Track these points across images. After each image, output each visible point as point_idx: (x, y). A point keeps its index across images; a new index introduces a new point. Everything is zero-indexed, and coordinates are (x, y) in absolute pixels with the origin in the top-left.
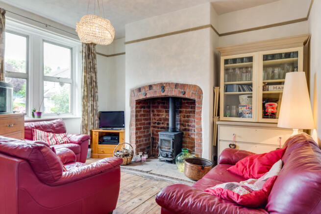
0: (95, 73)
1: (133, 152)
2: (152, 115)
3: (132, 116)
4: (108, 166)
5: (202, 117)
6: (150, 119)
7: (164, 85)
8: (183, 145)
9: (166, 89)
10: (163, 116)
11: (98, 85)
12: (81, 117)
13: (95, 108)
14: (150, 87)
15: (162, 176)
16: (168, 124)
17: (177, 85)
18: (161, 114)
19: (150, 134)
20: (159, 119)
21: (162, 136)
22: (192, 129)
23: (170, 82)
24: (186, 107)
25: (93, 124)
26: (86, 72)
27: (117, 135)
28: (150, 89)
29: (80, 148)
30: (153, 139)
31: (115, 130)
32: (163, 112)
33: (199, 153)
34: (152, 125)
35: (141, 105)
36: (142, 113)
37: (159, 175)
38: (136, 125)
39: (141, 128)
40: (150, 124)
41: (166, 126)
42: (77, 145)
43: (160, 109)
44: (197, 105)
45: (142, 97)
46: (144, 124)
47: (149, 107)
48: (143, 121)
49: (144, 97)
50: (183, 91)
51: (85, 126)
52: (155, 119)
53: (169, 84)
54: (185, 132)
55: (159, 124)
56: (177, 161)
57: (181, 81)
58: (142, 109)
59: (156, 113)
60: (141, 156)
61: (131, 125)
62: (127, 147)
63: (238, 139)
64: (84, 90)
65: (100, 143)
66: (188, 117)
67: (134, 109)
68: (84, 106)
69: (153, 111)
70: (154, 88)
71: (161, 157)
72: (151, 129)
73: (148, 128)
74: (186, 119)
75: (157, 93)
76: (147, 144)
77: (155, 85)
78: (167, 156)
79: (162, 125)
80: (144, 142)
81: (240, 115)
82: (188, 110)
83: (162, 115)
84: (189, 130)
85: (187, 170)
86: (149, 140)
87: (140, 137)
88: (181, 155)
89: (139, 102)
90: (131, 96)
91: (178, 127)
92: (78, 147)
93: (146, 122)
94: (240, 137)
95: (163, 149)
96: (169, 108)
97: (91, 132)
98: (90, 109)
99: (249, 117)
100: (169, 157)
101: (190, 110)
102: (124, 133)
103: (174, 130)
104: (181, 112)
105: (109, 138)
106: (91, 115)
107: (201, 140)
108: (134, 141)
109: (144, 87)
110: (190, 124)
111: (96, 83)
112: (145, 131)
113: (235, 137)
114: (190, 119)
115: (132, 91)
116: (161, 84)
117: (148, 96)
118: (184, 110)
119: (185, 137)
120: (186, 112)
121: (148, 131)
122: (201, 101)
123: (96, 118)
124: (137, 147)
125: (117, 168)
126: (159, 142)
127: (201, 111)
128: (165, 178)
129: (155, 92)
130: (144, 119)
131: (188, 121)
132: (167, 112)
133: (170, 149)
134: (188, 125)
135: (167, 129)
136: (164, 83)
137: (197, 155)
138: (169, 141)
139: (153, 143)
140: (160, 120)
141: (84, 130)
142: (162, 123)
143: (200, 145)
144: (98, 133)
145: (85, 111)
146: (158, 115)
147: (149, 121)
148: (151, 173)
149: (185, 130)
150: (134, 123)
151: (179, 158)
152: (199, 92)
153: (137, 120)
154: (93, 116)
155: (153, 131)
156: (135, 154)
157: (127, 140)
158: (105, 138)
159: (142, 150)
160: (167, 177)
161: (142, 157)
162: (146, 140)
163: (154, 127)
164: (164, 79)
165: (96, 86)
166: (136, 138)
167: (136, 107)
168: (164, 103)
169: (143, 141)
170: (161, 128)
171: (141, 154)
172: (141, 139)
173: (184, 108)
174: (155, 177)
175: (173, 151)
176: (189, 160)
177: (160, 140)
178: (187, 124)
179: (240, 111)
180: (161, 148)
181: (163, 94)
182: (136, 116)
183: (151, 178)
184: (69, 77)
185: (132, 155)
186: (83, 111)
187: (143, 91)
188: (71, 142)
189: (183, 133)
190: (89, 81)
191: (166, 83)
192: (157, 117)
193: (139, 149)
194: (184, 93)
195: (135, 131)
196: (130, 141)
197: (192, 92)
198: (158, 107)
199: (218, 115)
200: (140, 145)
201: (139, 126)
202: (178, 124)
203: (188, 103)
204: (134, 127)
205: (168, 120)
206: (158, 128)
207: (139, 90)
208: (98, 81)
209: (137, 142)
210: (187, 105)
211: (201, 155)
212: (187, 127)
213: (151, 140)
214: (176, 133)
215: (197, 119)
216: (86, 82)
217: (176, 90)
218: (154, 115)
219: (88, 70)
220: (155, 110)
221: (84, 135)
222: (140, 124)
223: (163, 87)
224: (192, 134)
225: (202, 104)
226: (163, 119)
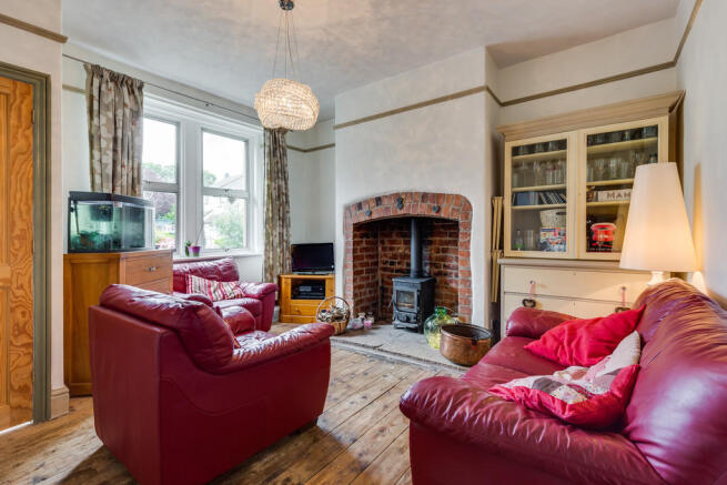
0: (286, 180)
1: (349, 312)
2: (380, 249)
3: (346, 251)
4: (310, 338)
5: (471, 250)
6: (377, 255)
7: (403, 197)
8: (437, 300)
9: (406, 204)
10: (400, 251)
11: (290, 199)
12: (262, 253)
13: (285, 238)
14: (378, 200)
15: (400, 355)
16: (409, 265)
17: (425, 196)
18: (397, 246)
19: (377, 283)
20: (393, 255)
21: (399, 284)
22: (452, 273)
23: (413, 191)
24: (440, 234)
25: (282, 265)
26: (270, 179)
27: (322, 283)
28: (377, 205)
29: (261, 307)
30: (383, 289)
31: (318, 276)
32: (400, 243)
33: (466, 316)
34: (380, 265)
35: (362, 232)
36: (364, 245)
37: (395, 354)
38: (354, 266)
39: (361, 272)
40: (377, 263)
41: (405, 267)
42: (256, 301)
43: (394, 238)
44: (462, 230)
45: (363, 218)
46: (367, 264)
47: (376, 236)
48: (365, 260)
49: (368, 218)
50: (436, 205)
51: (269, 269)
52: (386, 256)
53: (411, 194)
54: (438, 279)
55: (392, 263)
56: (427, 328)
57: (431, 188)
58: (364, 240)
59: (387, 245)
60: (363, 320)
61: (345, 266)
62: (340, 304)
63: (539, 291)
64: (268, 209)
65: (294, 297)
66: (445, 251)
67: (351, 239)
68: (267, 235)
69: (383, 242)
70: (386, 202)
71: (397, 322)
72: (380, 272)
73: (374, 271)
74: (441, 254)
75: (393, 211)
76: (373, 298)
77: (386, 197)
78: (408, 320)
79: (397, 267)
80: (368, 296)
81: (542, 247)
82: (444, 239)
83: (398, 248)
84: (446, 274)
85: (446, 346)
86: (376, 291)
87: (360, 287)
88: (434, 318)
89: (358, 227)
90: (345, 217)
91: (427, 268)
92: (257, 304)
93: (370, 261)
94: (543, 286)
95: (402, 308)
96: (410, 237)
97: (279, 279)
98: (277, 240)
99: (560, 250)
100: (412, 320)
101: (448, 238)
102: (333, 279)
103: (420, 274)
104: (431, 243)
105: (309, 289)
106: (278, 250)
107: (470, 291)
108: (350, 293)
109: (367, 202)
110: (447, 264)
111: (287, 196)
112: (368, 278)
113: (533, 287)
114: (449, 255)
115: (347, 208)
116: (397, 194)
117: (375, 216)
118: (438, 239)
119: (438, 287)
120: (441, 243)
121: (374, 277)
122: (470, 224)
123: (288, 255)
124: (356, 304)
125: (325, 342)
126: (394, 296)
127: (469, 241)
128: (405, 360)
129: (387, 209)
130: (367, 256)
131: (444, 259)
132: (408, 243)
133: (413, 307)
134: (445, 266)
135: (406, 273)
136: (403, 193)
137: (463, 319)
138: (411, 294)
139: (383, 296)
140: (395, 257)
141: (268, 275)
142: (399, 263)
143: (468, 302)
144: (290, 281)
145: (269, 244)
146: (391, 249)
147: (375, 260)
148: (382, 350)
149: (439, 274)
150: (351, 263)
151: (429, 324)
152: (466, 207)
153: (355, 258)
154: (283, 251)
155: (382, 275)
156: (352, 316)
157: (339, 292)
158: (302, 289)
159: (365, 309)
160: (409, 357)
161: (366, 322)
162: (370, 292)
163: (385, 269)
164: (402, 186)
165: (287, 202)
166: (355, 288)
167: (355, 236)
168: (402, 229)
169: (365, 294)
170: (397, 271)
171: (362, 315)
172: (362, 290)
173: (437, 236)
174: (388, 356)
175: (419, 312)
176: (447, 328)
177: (395, 292)
178: (442, 263)
179: (543, 239)
180: (397, 305)
181: (400, 212)
182: (354, 251)
183: (382, 359)
184: (244, 188)
185: (348, 319)
186: (266, 245)
187: (365, 208)
188: (247, 296)
189: (435, 280)
190: (275, 193)
191: (406, 194)
192: (389, 253)
193: (359, 307)
194: (439, 210)
195: (351, 277)
196: (344, 294)
197: (452, 206)
198: (391, 236)
199: (501, 247)
200: (361, 301)
201: (360, 269)
202: (426, 264)
203: (443, 227)
204: (350, 270)
205: (409, 257)
206: (392, 271)
207: (359, 206)
208: (290, 194)
209: (355, 295)
210: (442, 230)
211: (470, 319)
212: (442, 269)
213: (379, 293)
214: (423, 280)
215: (462, 255)
216: (270, 196)
217: (424, 204)
218: (384, 249)
219: (274, 175)
220: (386, 240)
221: (267, 284)
222: (362, 265)
223: (399, 199)
224: (451, 281)
225: (470, 229)
226: (401, 255)
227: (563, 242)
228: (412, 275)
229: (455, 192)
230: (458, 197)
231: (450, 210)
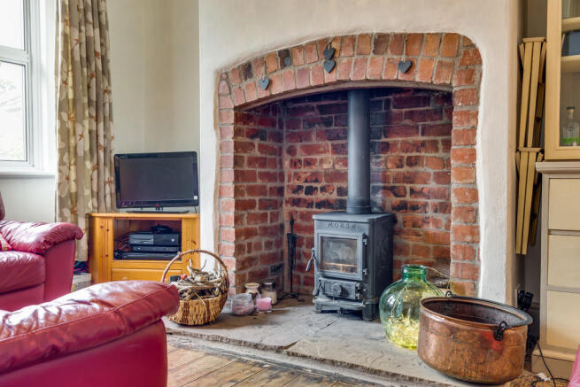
0: (103, 28)
1: (226, 282)
2: (287, 163)
3: (221, 163)
6: (282, 176)
7: (334, 45)
8: (396, 257)
9: (342, 60)
10: (325, 166)
11: (112, 67)
12: (56, 174)
13: (101, 141)
14: (285, 56)
15: (333, 363)
16: (343, 191)
17: (381, 42)
18: (318, 157)
19: (282, 227)
20: (313, 174)
21: (324, 226)
22: (426, 205)
23: (358, 33)
24: (407, 131)
25: (97, 195)
26: (69, 22)
27: (173, 229)
28: (283, 65)
29: (43, 268)
30: (293, 240)
31: (167, 214)
32: (325, 152)
33: (467, 282)
34: (288, 195)
35: (252, 126)
36: (256, 153)
37: (323, 361)
38: (237, 191)
39: (251, 205)
40: (280, 191)
41: (334, 196)
42: (29, 256)
43: (314, 141)
44: (458, 106)
45: (254, 93)
46: (262, 190)
47: (278, 137)
48: (259, 182)
49: (264, 94)
50: (403, 58)
51: (68, 201)
52: (298, 176)
53: (353, 39)
54: (400, 216)
55: (310, 191)
56: (388, 308)
58: (257, 141)
59: (301, 156)
60: (254, 296)
61: (219, 192)
62: (208, 264)
64: (65, 82)
65: (119, 255)
66: (412, 162)
67: (230, 138)
68: (65, 134)
69: (292, 151)
70: (299, 58)
71: (321, 299)
72: (286, 209)
73: (276, 205)
74: (406, 169)
75: (309, 77)
76: (273, 257)
77: (300, 48)
78: (344, 295)
79: (320, 196)
80: (264, 251)
83: (322, 161)
84: (414, 208)
85: (433, 340)
86: (279, 243)
87: (249, 233)
88: (399, 289)
89: (245, 114)
90: (219, 95)
91: (378, 198)
92: (34, 264)
93: (269, 185)
95: (332, 273)
96: (346, 138)
97: (90, 219)
98: (85, 145)
100: (352, 296)
101: (420, 138)
102: (196, 220)
103: (365, 207)
104: (386, 147)
105: (149, 239)
106: (89, 165)
107: (474, 232)
108: (229, 245)
109: (262, 61)
110: (418, 187)
111: (104, 60)
112: (265, 216)
114: (419, 169)
115: (223, 77)
116: (323, 43)
117: (278, 89)
118: (400, 139)
119: (400, 232)
120: (407, 147)
121: (275, 217)
122: (476, 91)
123: (108, 175)
124: (242, 265)
126: (316, 249)
127: (474, 129)
128: (346, 373)
129: (303, 73)
130: (264, 176)
131: (410, 179)
132: (341, 150)
133: (353, 270)
134: (412, 191)
135: (340, 207)
136: (335, 39)
137: (461, 288)
138: (350, 243)
139: (293, 255)
140: (315, 177)
141: (67, 212)
142: (323, 189)
143: (471, 253)
144: (110, 224)
145: (67, 150)
146: (309, 163)
147: (277, 184)
148: (294, 355)
149: (403, 207)
150: (229, 185)
151: (392, 300)
153: (238, 176)
154: (97, 167)
155: (291, 214)
156: (232, 289)
157: (207, 241)
158: (135, 239)
159: (258, 277)
160: (352, 366)
161: (259, 300)
162: (268, 245)
163: (296, 202)
164: (332, 25)
165: (105, 72)
166: (238, 234)
167: (237, 133)
169: (258, 246)
170: (321, 204)
171: (252, 288)
172: (254, 240)
173: (398, 134)
174: (309, 366)
175: (365, 277)
176: (433, 305)
177: (317, 242)
178: (408, 186)
180: (322, 267)
181: (330, 78)
182: (237, 161)
183: (296, 372)
185: (224, 293)
186: (62, 152)
187: (259, 75)
188: (13, 248)
189: (394, 220)
190: (79, 52)
191: (342, 39)
192: (305, 171)
193: (247, 272)
194: (410, 68)
195: (231, 213)
196: (218, 247)
197: (438, 59)
198: (308, 138)
199: (539, 140)
200: (251, 260)
201: (247, 197)
202: (376, 190)
203: (410, 115)
204: (229, 199)
205: (343, 176)
206: (310, 205)
207: (247, 70)
208: (111, 56)
209: (239, 249)
210: (407, 122)
211: (475, 288)
212: (408, 198)
213: (285, 247)
214: (375, 217)
216: (68, 54)
217: (379, 58)
218: (294, 164)
219: (78, 16)
220: (298, 146)
221: (58, 224)
222: (251, 190)
223: (328, 51)
224: (426, 221)
226: (326, 175)
228: (349, 209)
229: (445, 27)
230: (452, 38)
231: (434, 66)
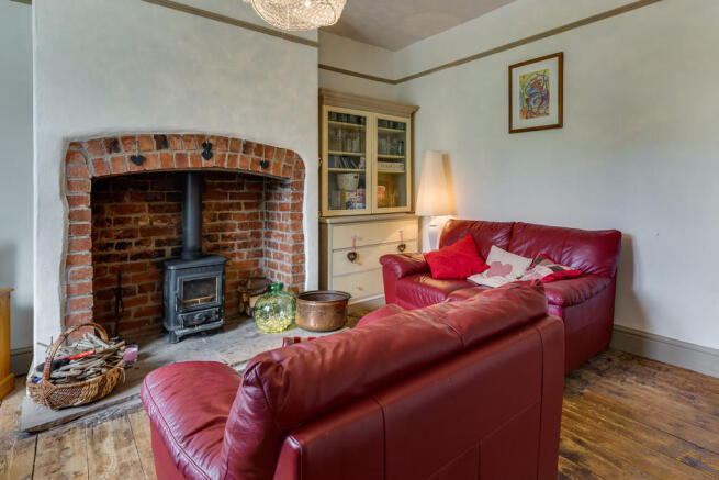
5: (304, 212)
7: (212, 141)
9: (217, 152)
10: (141, 224)
14: (162, 141)
17: (248, 146)
18: (133, 216)
20: (126, 231)
22: (233, 245)
23: (230, 137)
28: (160, 147)
32: (140, 211)
44: (294, 190)
45: (123, 167)
49: (136, 168)
50: (263, 159)
53: (226, 140)
55: (121, 246)
57: (258, 136)
61: (66, 262)
63: (358, 243)
66: (223, 217)
70: (178, 147)
74: (218, 222)
75: (187, 161)
77: (178, 137)
79: (135, 249)
81: (348, 206)
82: (222, 202)
83: (137, 219)
84: (225, 248)
90: (67, 164)
95: (195, 306)
100: (213, 318)
101: (229, 201)
103: (198, 253)
110: (228, 233)
114: (229, 222)
116: (201, 137)
117: (153, 166)
118: (214, 201)
120: (219, 207)
122: (302, 184)
126: (179, 292)
129: (181, 157)
131: (223, 228)
133: (213, 299)
134: (223, 237)
136: (212, 137)
138: (210, 281)
140: (131, 234)
142: (137, 244)
149: (216, 248)
150: (84, 253)
152: (300, 165)
164: (212, 126)
173: (212, 199)
177: (180, 287)
178: (220, 234)
179: (347, 199)
187: (128, 151)
191: (219, 138)
194: (267, 166)
197: (283, 163)
198: (120, 199)
203: (222, 186)
207: (112, 144)
210: (219, 190)
212: (220, 242)
215: (295, 218)
217: (246, 156)
223: (207, 146)
224: (233, 255)
225: (303, 189)
226: (142, 230)
227: (364, 201)
228: (187, 255)
229: (288, 146)
230: (290, 153)
231: (282, 167)
